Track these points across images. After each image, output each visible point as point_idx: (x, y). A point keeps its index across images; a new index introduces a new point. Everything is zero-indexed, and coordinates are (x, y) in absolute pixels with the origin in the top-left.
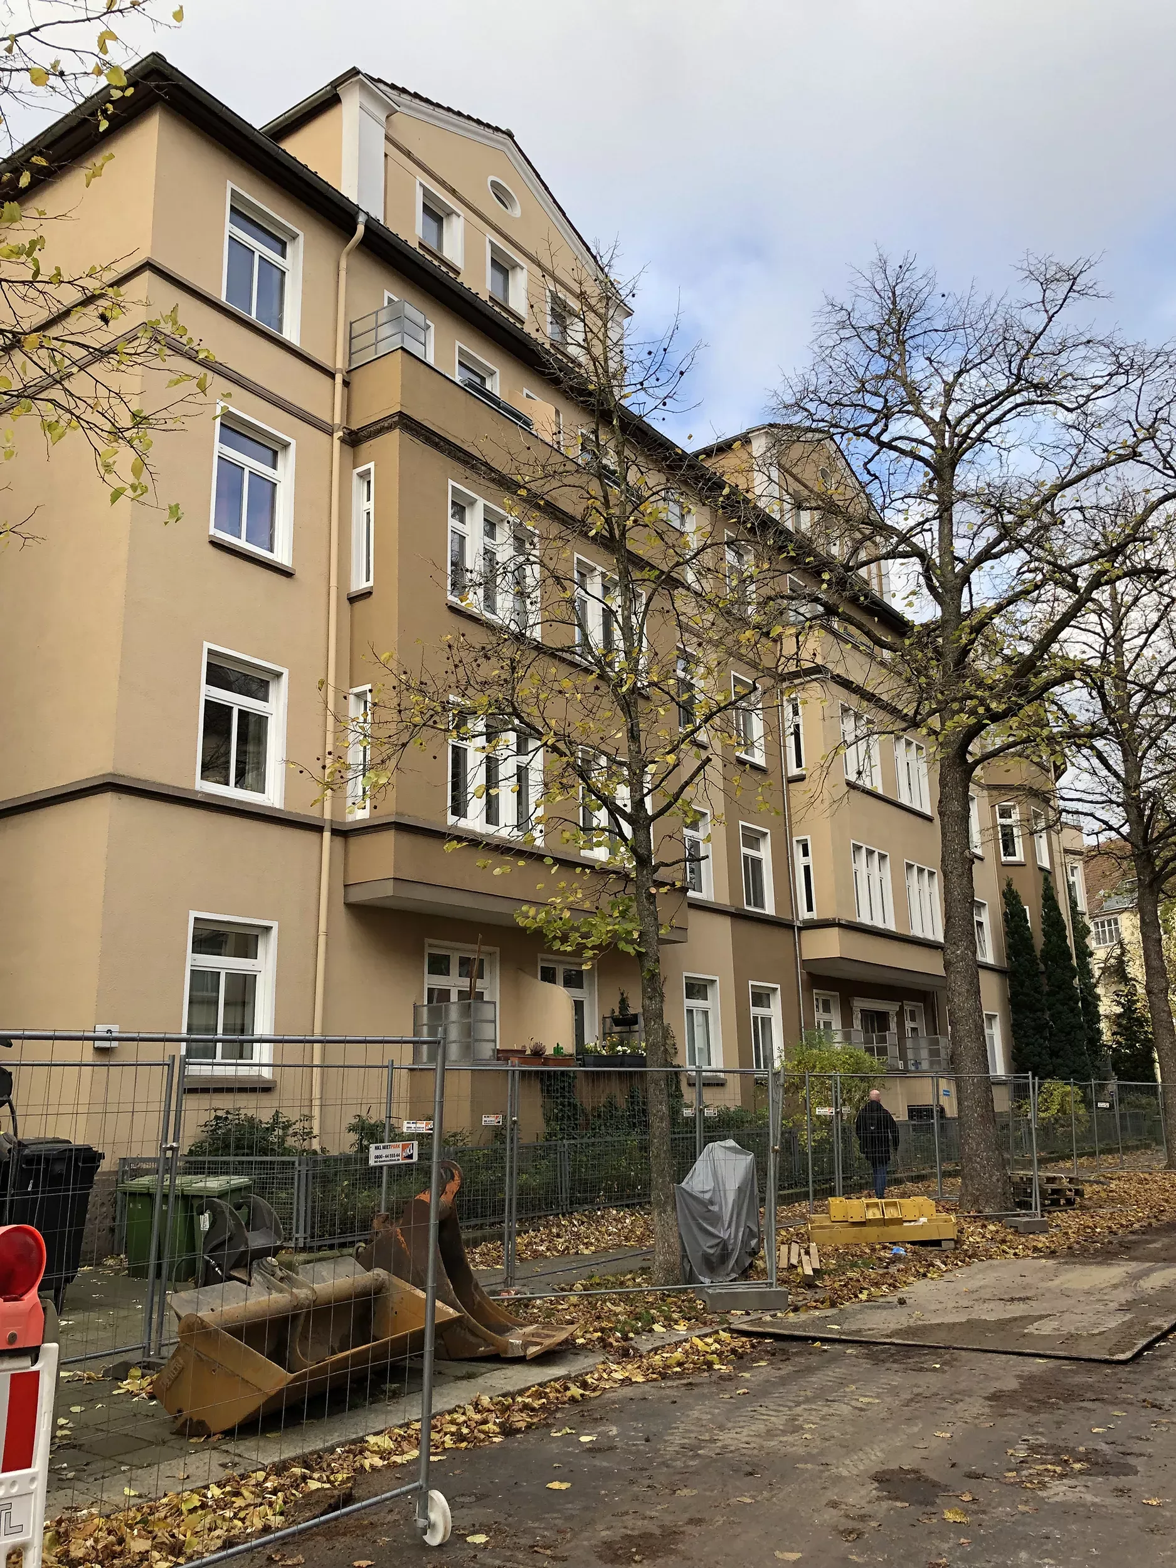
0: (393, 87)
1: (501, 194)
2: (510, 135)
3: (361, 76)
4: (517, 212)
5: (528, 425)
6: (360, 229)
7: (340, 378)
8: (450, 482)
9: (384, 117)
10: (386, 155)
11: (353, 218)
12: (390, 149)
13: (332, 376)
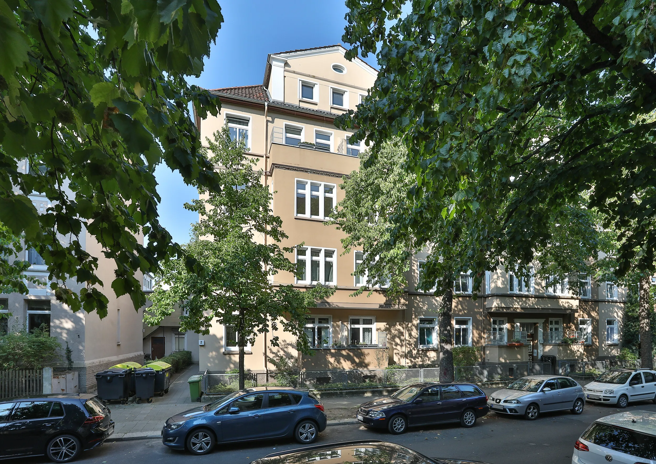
1: (337, 69)
4: (345, 72)
6: (266, 107)
7: (265, 156)
8: (296, 179)
9: (283, 64)
10: (285, 77)
11: (264, 105)
12: (286, 74)
13: (263, 157)
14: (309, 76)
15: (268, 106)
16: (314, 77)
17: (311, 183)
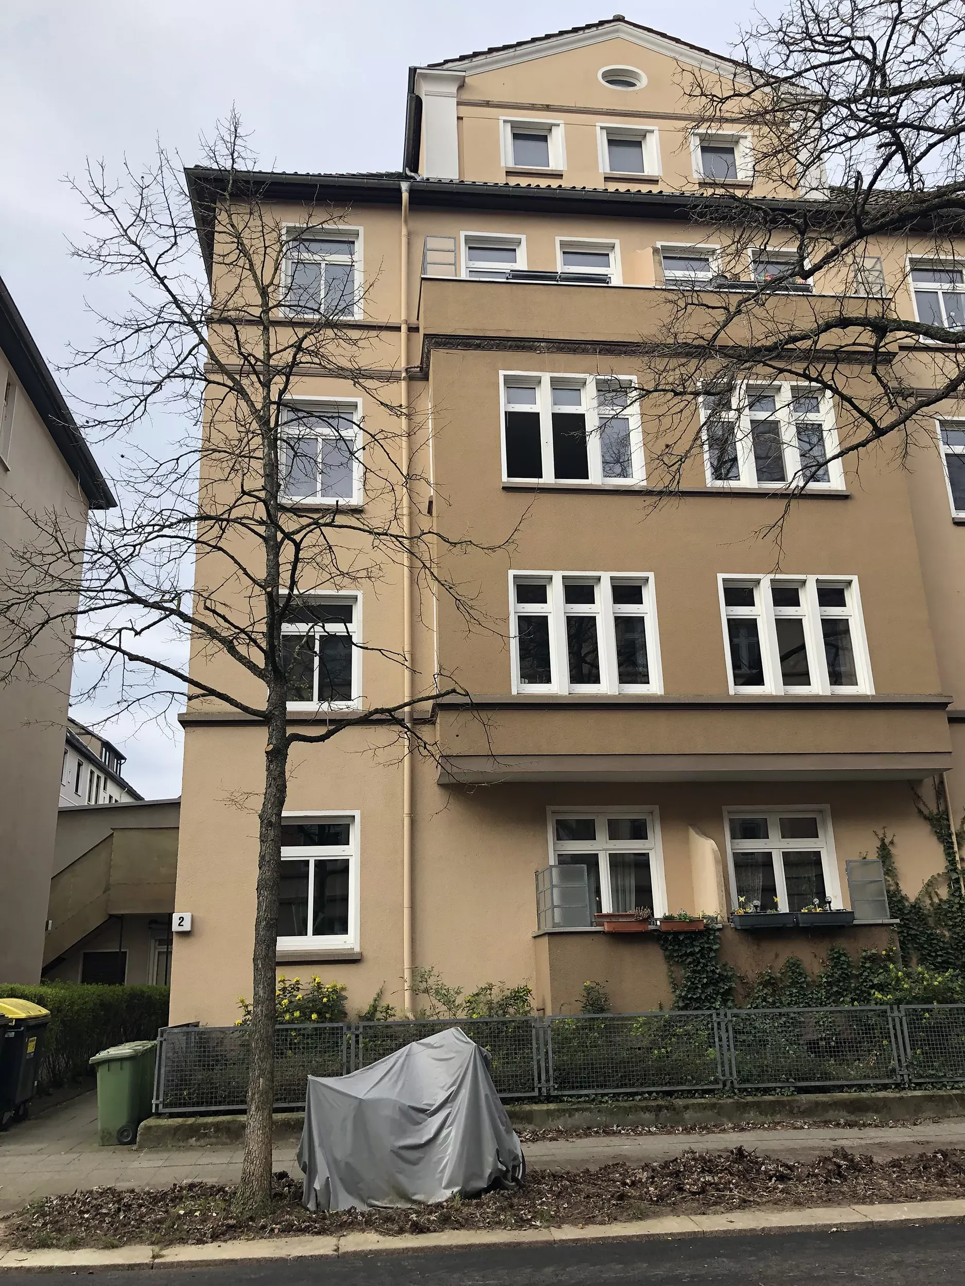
0: (462, 58)
1: (618, 79)
2: (619, 19)
3: (418, 71)
4: (643, 82)
5: (604, 281)
6: (405, 196)
7: (404, 328)
8: (502, 373)
9: (454, 89)
10: (460, 118)
11: (399, 191)
12: (465, 111)
13: (398, 329)
14: (533, 107)
15: (411, 191)
16: (547, 108)
17: (553, 381)
